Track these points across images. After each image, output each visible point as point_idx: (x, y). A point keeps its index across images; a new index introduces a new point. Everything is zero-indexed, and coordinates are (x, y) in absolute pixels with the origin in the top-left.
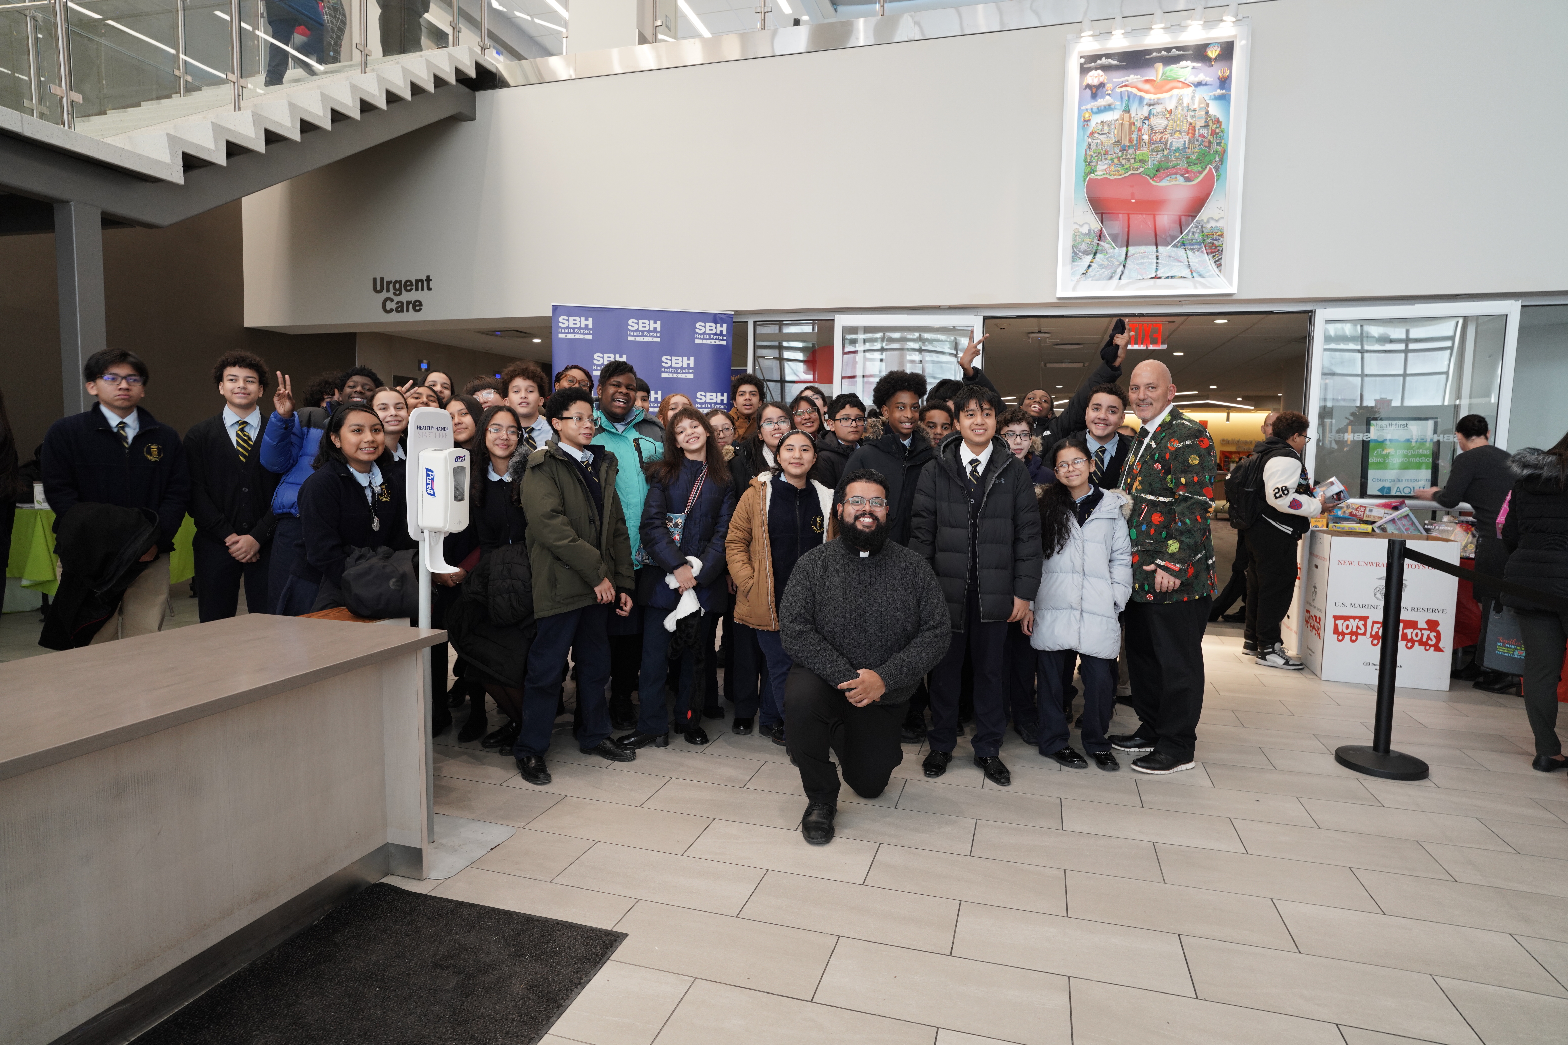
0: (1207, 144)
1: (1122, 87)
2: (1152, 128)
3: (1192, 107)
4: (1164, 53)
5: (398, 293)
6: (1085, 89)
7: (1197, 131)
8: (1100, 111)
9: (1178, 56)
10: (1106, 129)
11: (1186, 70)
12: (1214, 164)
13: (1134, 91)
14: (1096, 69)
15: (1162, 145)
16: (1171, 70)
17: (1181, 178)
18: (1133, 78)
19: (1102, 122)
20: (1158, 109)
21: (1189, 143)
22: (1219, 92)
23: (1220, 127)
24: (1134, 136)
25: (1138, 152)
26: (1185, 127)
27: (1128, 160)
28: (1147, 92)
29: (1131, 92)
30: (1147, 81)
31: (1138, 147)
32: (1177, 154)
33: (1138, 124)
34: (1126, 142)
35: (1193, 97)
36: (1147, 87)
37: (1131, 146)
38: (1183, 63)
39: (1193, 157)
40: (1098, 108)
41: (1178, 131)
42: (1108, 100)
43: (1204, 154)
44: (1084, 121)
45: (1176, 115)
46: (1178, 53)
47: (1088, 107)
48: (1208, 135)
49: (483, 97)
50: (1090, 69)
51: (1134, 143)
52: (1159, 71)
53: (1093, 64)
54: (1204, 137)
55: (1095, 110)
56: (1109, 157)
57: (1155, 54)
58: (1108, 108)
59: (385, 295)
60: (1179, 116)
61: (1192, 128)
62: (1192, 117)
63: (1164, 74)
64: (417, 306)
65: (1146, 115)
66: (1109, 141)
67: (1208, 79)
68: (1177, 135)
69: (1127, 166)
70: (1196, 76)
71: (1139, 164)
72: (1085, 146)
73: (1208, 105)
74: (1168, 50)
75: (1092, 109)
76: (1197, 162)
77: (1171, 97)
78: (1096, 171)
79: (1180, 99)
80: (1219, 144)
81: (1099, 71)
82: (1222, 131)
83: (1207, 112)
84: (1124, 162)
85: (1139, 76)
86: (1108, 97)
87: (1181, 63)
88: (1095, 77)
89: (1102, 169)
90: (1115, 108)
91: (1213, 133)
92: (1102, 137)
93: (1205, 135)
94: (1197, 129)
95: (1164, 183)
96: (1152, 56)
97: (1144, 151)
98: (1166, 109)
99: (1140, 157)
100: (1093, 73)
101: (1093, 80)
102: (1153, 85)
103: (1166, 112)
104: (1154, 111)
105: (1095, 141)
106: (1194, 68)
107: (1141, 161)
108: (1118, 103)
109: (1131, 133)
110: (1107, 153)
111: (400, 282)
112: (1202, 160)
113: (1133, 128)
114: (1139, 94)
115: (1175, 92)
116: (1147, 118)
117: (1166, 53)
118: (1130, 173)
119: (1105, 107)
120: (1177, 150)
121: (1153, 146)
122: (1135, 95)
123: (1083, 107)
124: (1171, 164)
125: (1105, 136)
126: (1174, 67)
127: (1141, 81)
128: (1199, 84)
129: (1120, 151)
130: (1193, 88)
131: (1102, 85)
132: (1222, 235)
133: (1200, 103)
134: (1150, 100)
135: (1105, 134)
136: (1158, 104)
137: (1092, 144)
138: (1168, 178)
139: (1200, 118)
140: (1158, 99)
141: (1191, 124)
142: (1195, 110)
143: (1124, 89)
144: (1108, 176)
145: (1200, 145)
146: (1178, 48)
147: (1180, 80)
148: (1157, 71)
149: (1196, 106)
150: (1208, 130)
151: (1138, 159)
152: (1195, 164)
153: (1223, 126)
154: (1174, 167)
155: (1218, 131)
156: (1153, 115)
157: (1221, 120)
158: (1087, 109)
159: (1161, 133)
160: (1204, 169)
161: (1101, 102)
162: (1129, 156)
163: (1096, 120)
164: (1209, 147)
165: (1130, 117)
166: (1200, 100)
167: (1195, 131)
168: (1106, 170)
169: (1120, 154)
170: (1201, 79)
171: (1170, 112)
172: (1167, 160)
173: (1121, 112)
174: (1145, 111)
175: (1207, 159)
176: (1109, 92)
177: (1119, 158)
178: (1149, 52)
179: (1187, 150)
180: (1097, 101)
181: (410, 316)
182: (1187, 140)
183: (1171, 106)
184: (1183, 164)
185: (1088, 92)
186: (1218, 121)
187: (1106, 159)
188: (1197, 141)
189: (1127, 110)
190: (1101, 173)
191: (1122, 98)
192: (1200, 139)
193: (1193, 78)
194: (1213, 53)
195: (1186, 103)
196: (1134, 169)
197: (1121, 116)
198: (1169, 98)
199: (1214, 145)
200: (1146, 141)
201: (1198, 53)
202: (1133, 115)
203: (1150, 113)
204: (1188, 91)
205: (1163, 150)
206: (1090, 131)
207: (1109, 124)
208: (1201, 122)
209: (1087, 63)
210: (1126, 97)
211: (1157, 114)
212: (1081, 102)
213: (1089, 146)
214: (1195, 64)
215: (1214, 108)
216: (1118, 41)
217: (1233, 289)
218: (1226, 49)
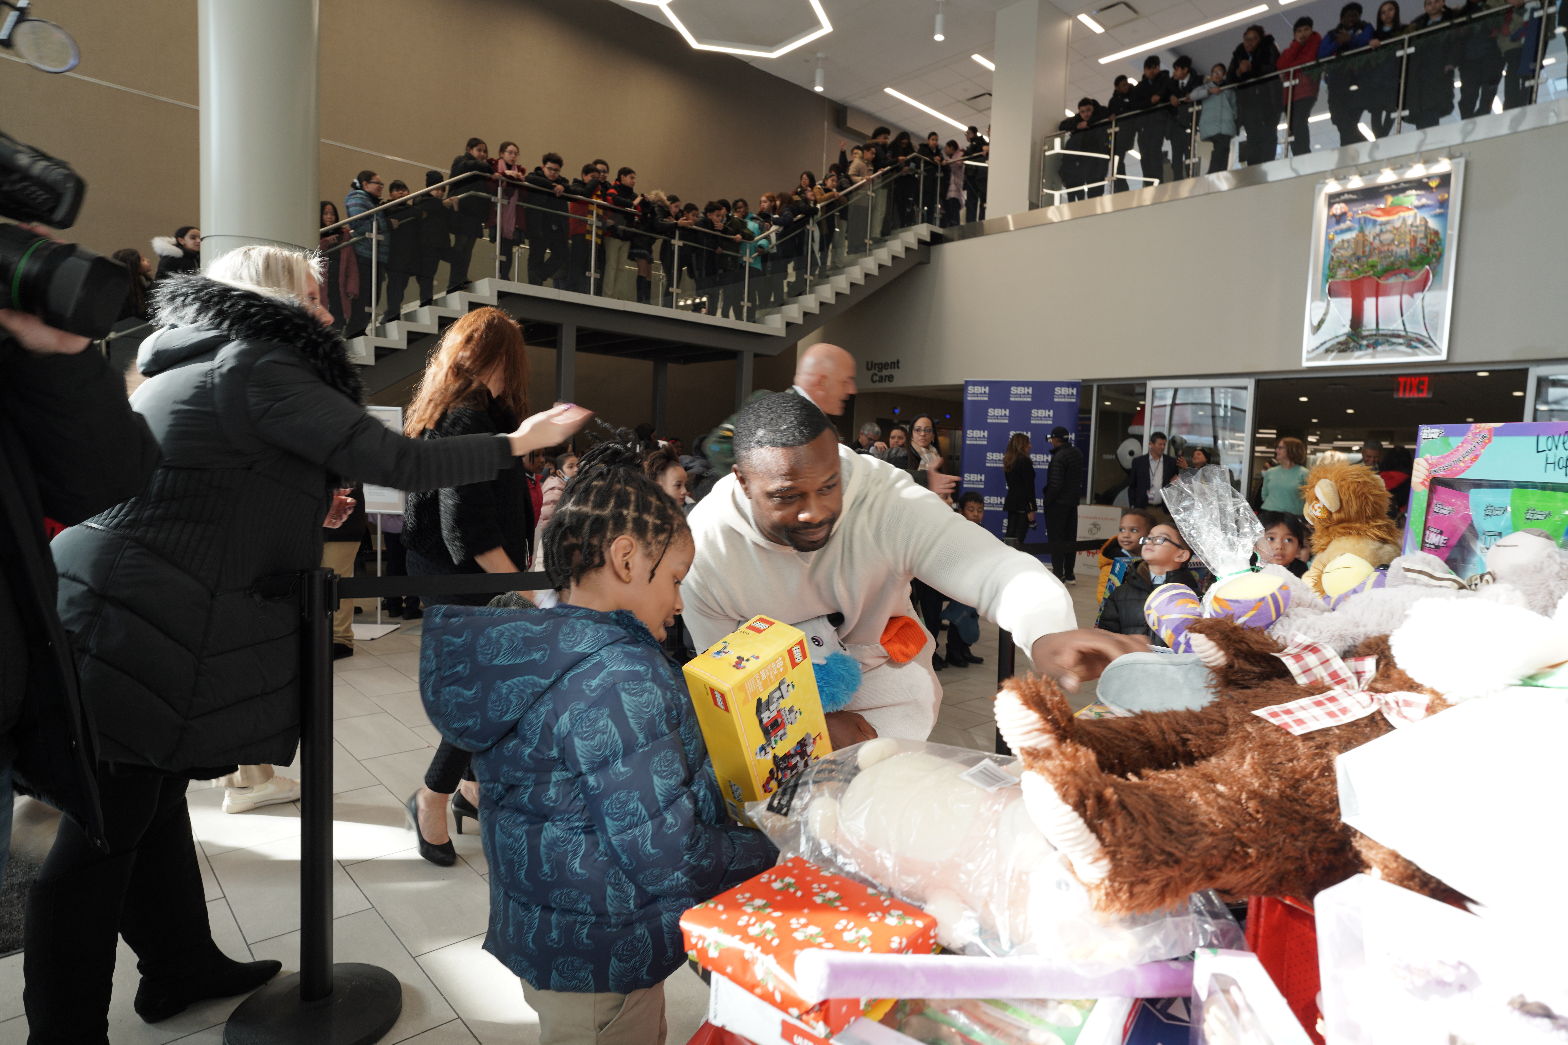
0: (1426, 250)
1: (1359, 214)
2: (1381, 242)
3: (1415, 224)
4: (1393, 187)
5: (880, 370)
6: (1332, 216)
7: (1419, 241)
8: (1343, 232)
9: (1405, 187)
10: (1346, 245)
11: (1411, 198)
12: (1432, 265)
13: (1369, 216)
14: (1338, 203)
15: (1389, 253)
16: (1398, 199)
17: (1405, 276)
18: (1368, 206)
20: (1389, 227)
21: (1411, 250)
22: (1438, 211)
23: (1438, 237)
24: (1367, 249)
25: (1370, 260)
26: (1408, 240)
27: (1362, 266)
28: (1378, 216)
29: (1367, 217)
30: (1379, 208)
31: (1370, 255)
32: (1401, 259)
33: (1371, 239)
34: (1360, 253)
35: (1415, 217)
36: (1379, 213)
37: (1364, 256)
38: (1409, 192)
39: (1414, 260)
40: (1341, 230)
41: (1403, 242)
42: (1348, 223)
43: (1423, 257)
44: (1329, 240)
45: (1401, 232)
46: (1404, 185)
47: (1333, 230)
48: (1427, 244)
49: (935, 249)
50: (1334, 203)
51: (1367, 253)
52: (1390, 199)
53: (1338, 199)
54: (1424, 244)
55: (1339, 231)
56: (1348, 265)
57: (1386, 188)
58: (1349, 229)
59: (873, 372)
60: (1403, 231)
61: (1414, 239)
62: (1415, 231)
63: (1392, 203)
64: (890, 378)
65: (1378, 232)
66: (1347, 253)
67: (1429, 202)
68: (1402, 245)
69: (1361, 270)
70: (1419, 201)
72: (1329, 258)
73: (1426, 222)
74: (1397, 184)
75: (1336, 231)
76: (1417, 264)
77: (1399, 219)
78: (1337, 275)
79: (1404, 220)
81: (1343, 204)
82: (1440, 240)
83: (1426, 227)
84: (1359, 267)
85: (1373, 206)
87: (1407, 192)
88: (1338, 208)
89: (1341, 274)
90: (1354, 230)
91: (1432, 242)
92: (1342, 252)
93: (1425, 242)
94: (1419, 239)
95: (1392, 280)
96: (1384, 190)
97: (1375, 259)
98: (1394, 227)
99: (1371, 263)
100: (1337, 205)
101: (1336, 211)
102: (1383, 211)
103: (1395, 230)
104: (1384, 230)
105: (1337, 254)
106: (1418, 195)
107: (1371, 266)
108: (1357, 226)
109: (1364, 246)
110: (1346, 262)
111: (881, 364)
112: (1421, 262)
113: (1366, 243)
114: (1373, 217)
115: (1402, 214)
116: (1378, 235)
117: (1395, 187)
118: (1361, 276)
119: (1346, 229)
120: (1401, 256)
121: (1382, 255)
122: (1370, 220)
123: (1329, 230)
124: (1396, 267)
125: (1344, 250)
126: (1401, 196)
127: (1374, 208)
128: (1422, 207)
129: (1356, 260)
130: (1416, 211)
131: (1344, 213)
133: (1421, 220)
134: (1382, 221)
135: (1345, 248)
136: (1388, 224)
137: (1335, 256)
138: (1394, 277)
139: (1421, 231)
140: (1389, 220)
141: (1414, 236)
142: (1417, 227)
143: (1361, 215)
144: (1345, 279)
145: (1420, 251)
146: (1405, 182)
147: (1405, 205)
148: (1387, 200)
149: (1418, 223)
150: (1427, 239)
151: (1369, 265)
152: (1416, 266)
153: (1441, 236)
154: (1398, 269)
155: (1436, 240)
156: (1383, 232)
157: (1440, 231)
158: (1332, 232)
159: (1388, 245)
161: (1343, 226)
162: (1362, 263)
164: (1428, 252)
165: (1364, 235)
166: (1420, 218)
167: (1416, 241)
168: (1344, 274)
169: (1356, 262)
170: (1424, 203)
171: (1397, 229)
172: (1393, 264)
173: (1357, 232)
174: (1378, 229)
175: (1427, 260)
176: (1350, 218)
177: (1355, 265)
178: (1382, 187)
179: (1409, 256)
180: (1340, 225)
181: (886, 385)
182: (1408, 249)
183: (1397, 224)
184: (1405, 267)
185: (1334, 220)
186: (1436, 233)
187: (1345, 266)
188: (1418, 248)
189: (1362, 231)
190: (1340, 277)
191: (1359, 222)
192: (1421, 247)
193: (1417, 203)
194: (1433, 184)
195: (1409, 222)
196: (1366, 272)
197: (1357, 236)
198: (1396, 220)
199: (1432, 252)
200: (1377, 251)
201: (1420, 184)
202: (1367, 233)
203: (1381, 231)
204: (1412, 213)
205: (1390, 257)
206: (1334, 246)
207: (1348, 241)
208: (1421, 235)
209: (1333, 199)
210: (1362, 221)
211: (1387, 231)
212: (1328, 226)
213: (1332, 258)
214: (1419, 192)
215: (1433, 224)
216: (1356, 182)
217: (1443, 357)
218: (1445, 180)
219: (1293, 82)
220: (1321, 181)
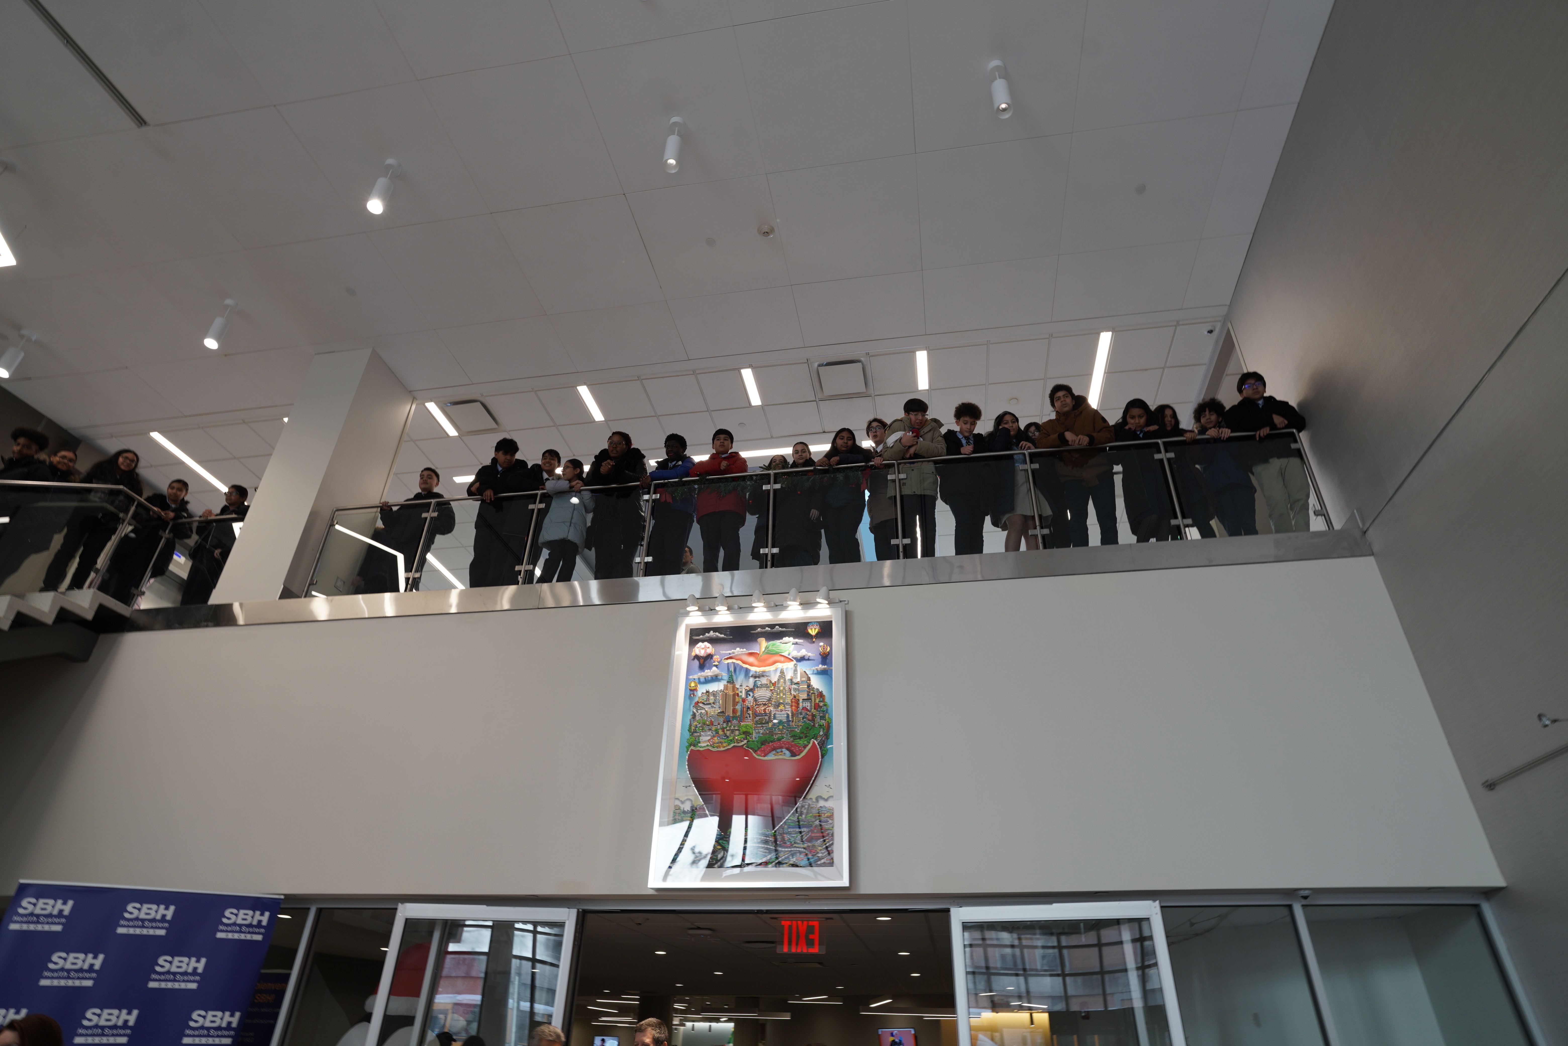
0: (810, 718)
1: (727, 659)
2: (755, 700)
3: (795, 681)
4: (767, 628)
6: (694, 659)
7: (801, 704)
8: (707, 681)
9: (781, 632)
10: (712, 700)
11: (788, 646)
12: (819, 739)
13: (740, 663)
14: (703, 641)
15: (766, 717)
16: (774, 645)
17: (787, 753)
18: (738, 651)
19: (707, 692)
20: (764, 681)
21: (793, 716)
22: (821, 667)
23: (823, 701)
24: (738, 707)
25: (742, 723)
26: (788, 700)
27: (733, 731)
28: (751, 664)
29: (738, 664)
30: (751, 654)
31: (742, 718)
32: (781, 727)
33: (743, 695)
34: (730, 713)
35: (795, 671)
36: (751, 659)
37: (734, 717)
38: (786, 639)
39: (798, 731)
40: (705, 678)
41: (782, 703)
42: (714, 670)
43: (808, 728)
44: (691, 690)
45: (779, 688)
46: (781, 629)
47: (696, 677)
48: (811, 709)
50: (697, 641)
51: (739, 714)
52: (763, 646)
53: (701, 636)
54: (807, 710)
55: (702, 680)
56: (714, 728)
57: (759, 629)
58: (715, 679)
60: (782, 688)
61: (796, 700)
62: (795, 690)
63: (767, 648)
65: (751, 686)
66: (713, 711)
67: (810, 654)
68: (782, 707)
69: (731, 738)
70: (798, 652)
71: (743, 736)
72: (690, 717)
73: (809, 679)
74: (772, 626)
75: (699, 679)
76: (802, 735)
77: (776, 670)
78: (699, 742)
79: (782, 672)
80: (823, 718)
81: (706, 643)
82: (825, 705)
83: (809, 686)
84: (728, 733)
85: (745, 650)
86: (714, 668)
87: (784, 638)
88: (703, 648)
89: (705, 740)
90: (722, 679)
91: (817, 707)
92: (707, 707)
93: (809, 708)
94: (801, 701)
95: (771, 757)
96: (756, 631)
97: (748, 723)
98: (771, 682)
99: (744, 729)
100: (700, 644)
101: (700, 651)
102: (756, 658)
103: (771, 685)
104: (759, 683)
105: (699, 711)
106: (796, 644)
107: (745, 733)
108: (725, 676)
109: (735, 703)
110: (712, 723)
112: (806, 733)
113: (737, 699)
114: (745, 666)
115: (779, 665)
116: (752, 690)
117: (769, 629)
118: (733, 745)
119: (712, 677)
120: (781, 724)
121: (757, 718)
122: (742, 667)
123: (691, 677)
124: (776, 737)
125: (709, 706)
126: (777, 642)
127: (745, 654)
128: (802, 659)
129: (724, 722)
130: (795, 662)
131: (710, 656)
132: (831, 817)
133: (802, 677)
134: (756, 672)
135: (710, 704)
136: (763, 676)
137: (697, 714)
138: (774, 752)
139: (803, 691)
140: (764, 672)
141: (795, 697)
142: (797, 683)
143: (730, 661)
144: (710, 748)
145: (803, 718)
146: (781, 625)
147: (783, 654)
148: (760, 645)
149: (799, 680)
150: (811, 703)
151: (741, 731)
152: (800, 738)
153: (827, 700)
154: (779, 740)
155: (821, 704)
156: (758, 687)
157: (824, 693)
158: (694, 679)
159: (765, 705)
160: (809, 743)
161: (708, 673)
162: (732, 728)
163: (702, 689)
164: (813, 720)
165: (734, 688)
166: (801, 674)
167: (798, 704)
168: (709, 741)
169: (725, 725)
170: (804, 654)
171: (774, 684)
172: (771, 733)
173: (725, 682)
174: (751, 682)
175: (812, 733)
176: (716, 663)
177: (723, 729)
178: (754, 627)
179: (791, 723)
180: (704, 671)
182: (790, 713)
183: (774, 679)
184: (787, 738)
185: (696, 663)
186: (821, 695)
187: (710, 729)
188: (801, 714)
189: (731, 681)
190: (705, 744)
191: (728, 669)
192: (804, 712)
193: (796, 654)
194: (813, 631)
195: (788, 677)
196: (738, 741)
197: (726, 687)
198: (773, 672)
199: (818, 719)
200: (750, 712)
201: (799, 630)
202: (737, 686)
203: (755, 685)
204: (791, 665)
205: (767, 723)
206: (696, 700)
207: (714, 694)
208: (804, 696)
209: (696, 635)
210: (732, 669)
211: (762, 686)
212: (689, 673)
213: (694, 715)
214: (797, 640)
215: (816, 683)
216: (724, 617)
217: (845, 882)
218: (826, 629)
219: (654, 497)
220: (682, 611)
